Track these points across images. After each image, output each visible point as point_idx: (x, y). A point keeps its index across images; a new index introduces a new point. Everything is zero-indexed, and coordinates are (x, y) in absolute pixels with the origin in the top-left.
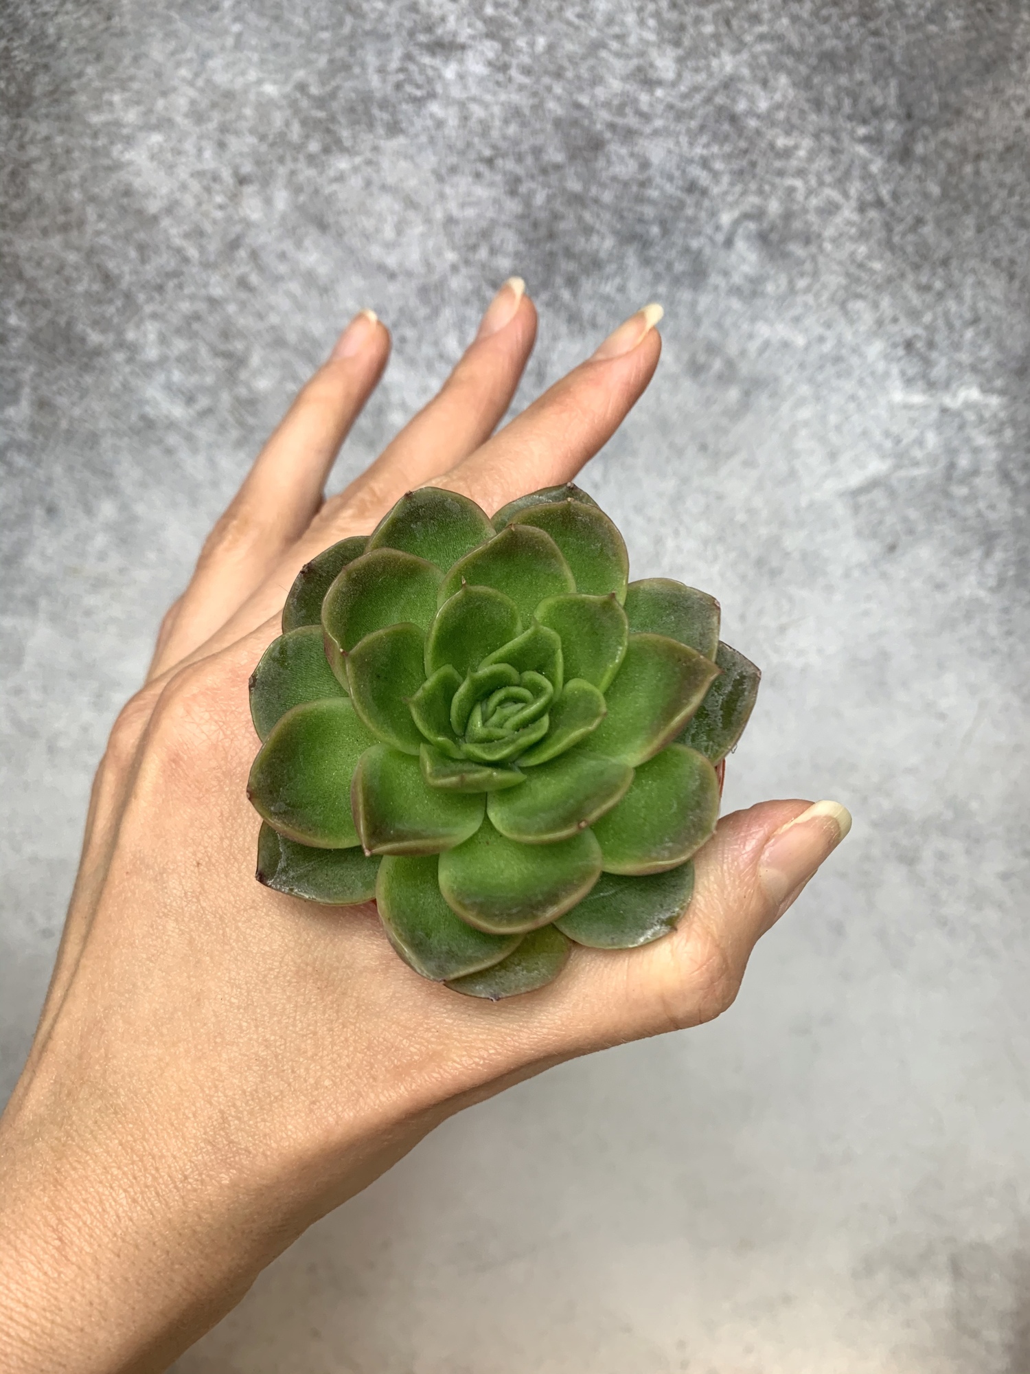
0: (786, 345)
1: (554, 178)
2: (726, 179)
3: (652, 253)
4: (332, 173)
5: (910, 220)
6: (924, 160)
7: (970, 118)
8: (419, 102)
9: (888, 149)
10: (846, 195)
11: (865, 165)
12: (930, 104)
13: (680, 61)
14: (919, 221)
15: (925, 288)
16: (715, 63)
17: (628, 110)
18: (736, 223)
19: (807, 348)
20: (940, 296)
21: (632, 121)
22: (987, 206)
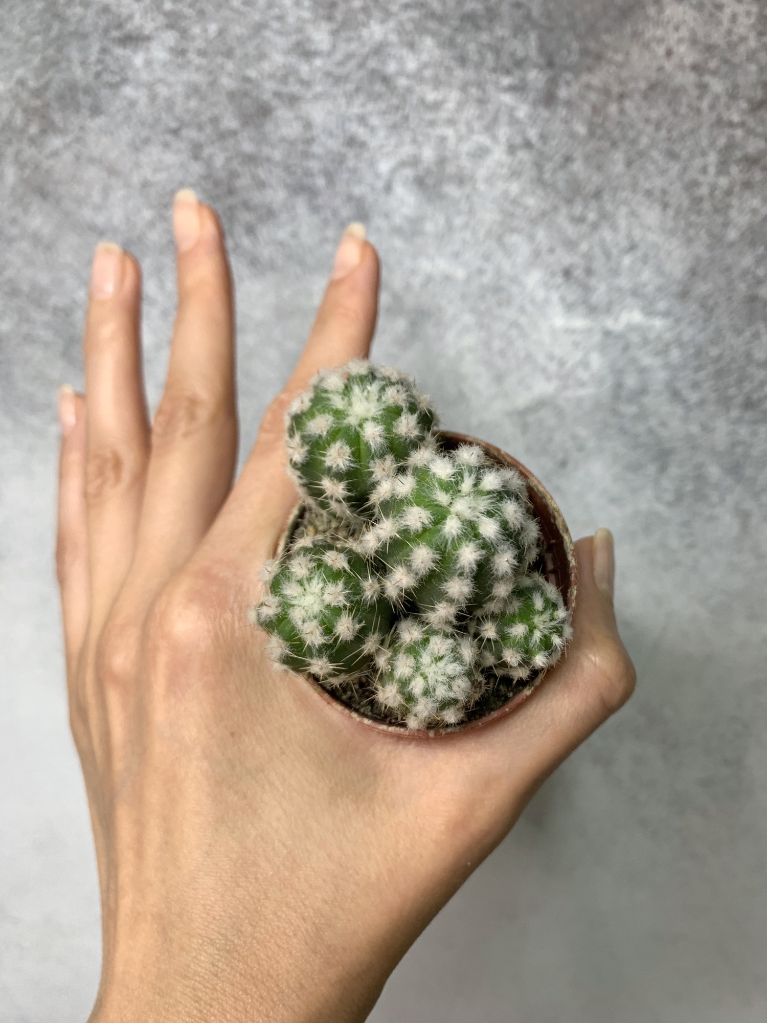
0: (447, 278)
1: (231, 142)
2: (382, 133)
3: (320, 201)
4: (48, 150)
5: (558, 158)
6: (569, 104)
7: (610, 62)
8: (114, 86)
9: (532, 96)
10: (494, 138)
11: (511, 110)
12: (569, 52)
13: (334, 33)
14: (568, 159)
15: (580, 220)
16: (365, 32)
17: (291, 80)
18: (394, 171)
19: (468, 280)
20: (595, 226)
21: (294, 88)
22: (634, 142)
